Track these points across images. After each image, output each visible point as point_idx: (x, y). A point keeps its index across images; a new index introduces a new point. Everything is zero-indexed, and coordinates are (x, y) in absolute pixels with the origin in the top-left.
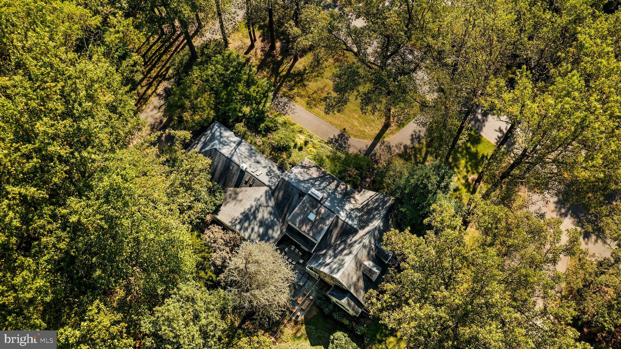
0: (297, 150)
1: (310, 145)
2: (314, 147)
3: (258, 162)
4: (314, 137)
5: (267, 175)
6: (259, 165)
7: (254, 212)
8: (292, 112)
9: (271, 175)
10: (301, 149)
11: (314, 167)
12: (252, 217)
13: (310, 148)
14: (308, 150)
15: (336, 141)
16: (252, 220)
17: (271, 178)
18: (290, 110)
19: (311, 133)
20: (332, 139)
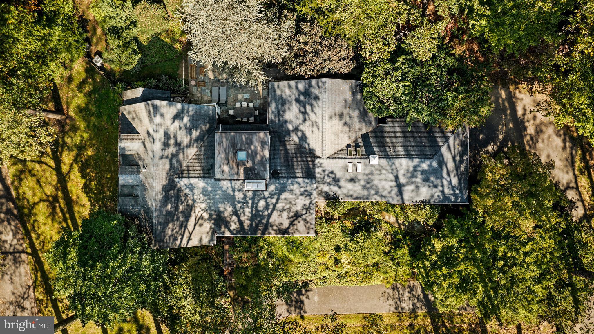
0: (342, 245)
1: (331, 263)
2: (324, 264)
3: (352, 180)
4: (337, 281)
5: (332, 172)
6: (349, 178)
7: (305, 107)
8: (387, 295)
9: (328, 176)
10: (338, 249)
11: (289, 228)
12: (302, 98)
13: (327, 259)
14: (328, 255)
15: (299, 293)
16: (299, 95)
17: (324, 171)
18: (391, 294)
19: (344, 283)
20: (307, 291)
